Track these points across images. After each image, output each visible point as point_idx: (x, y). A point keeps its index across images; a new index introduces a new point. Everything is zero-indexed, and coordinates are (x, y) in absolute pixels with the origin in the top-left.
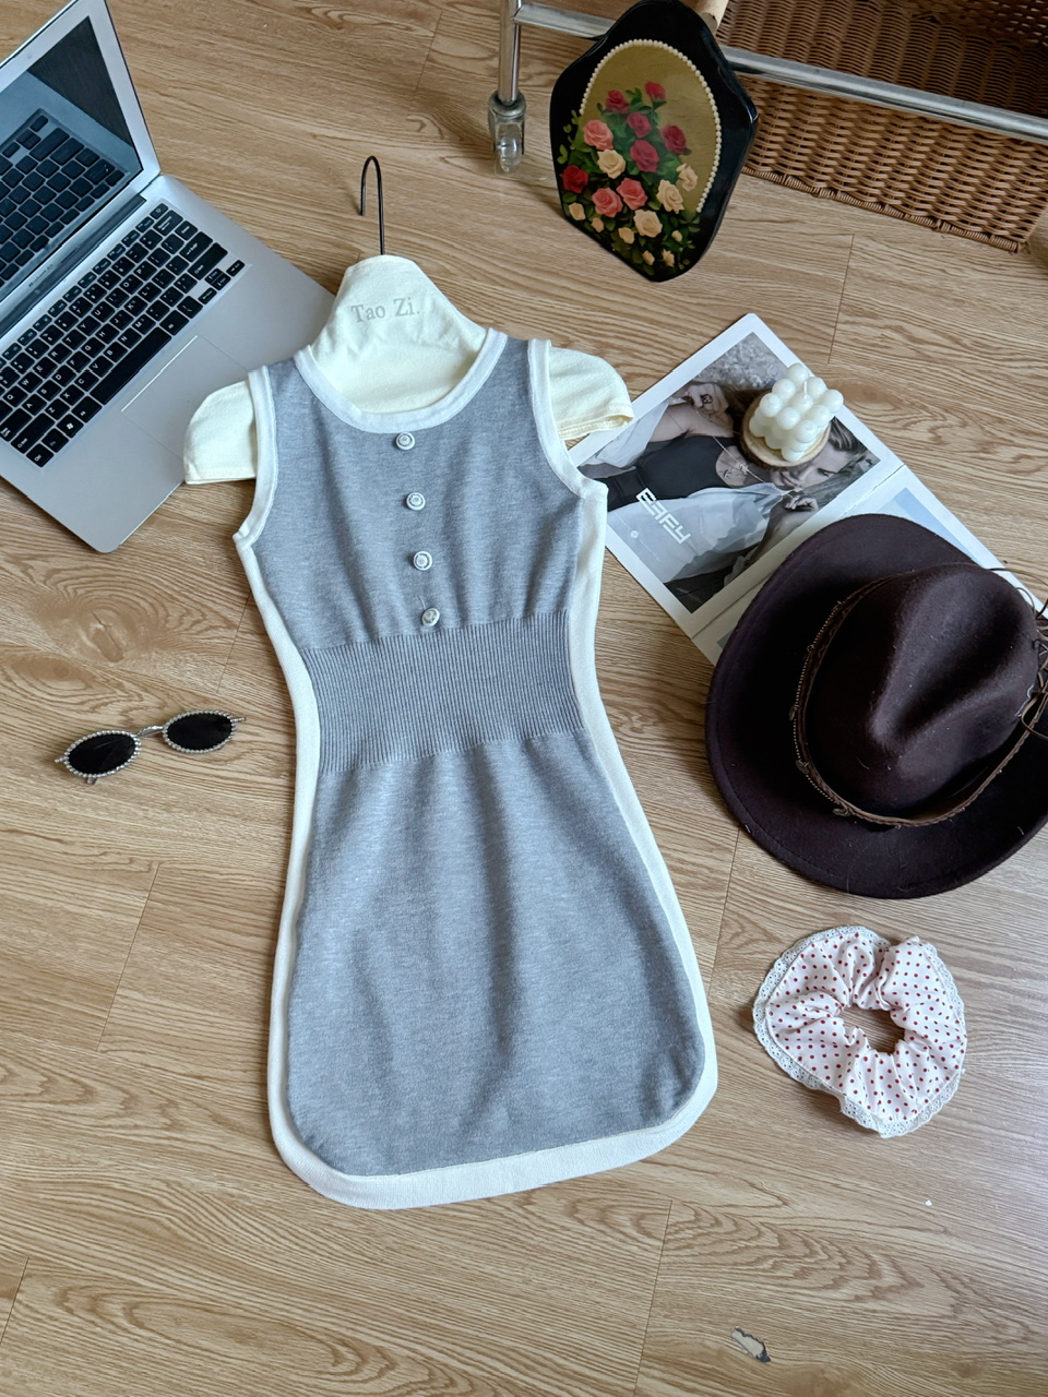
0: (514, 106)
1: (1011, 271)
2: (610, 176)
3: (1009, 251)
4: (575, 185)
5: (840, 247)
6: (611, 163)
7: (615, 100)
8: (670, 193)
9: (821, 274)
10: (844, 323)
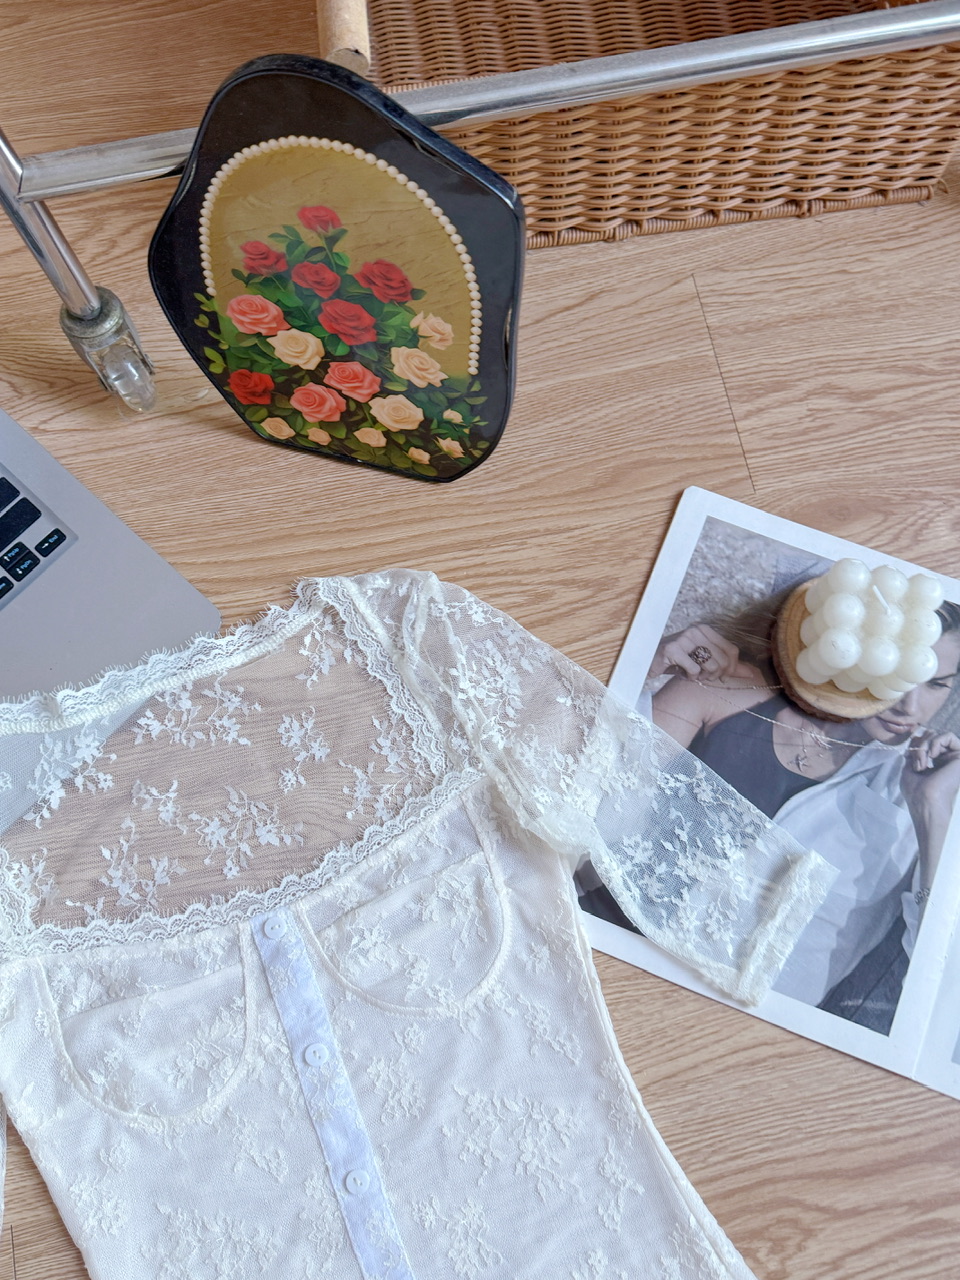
0: (102, 315)
1: (936, 230)
2: (304, 367)
3: (918, 202)
4: (253, 394)
5: (682, 302)
6: (298, 348)
7: (259, 254)
8: (415, 362)
9: (674, 357)
10: (748, 415)
